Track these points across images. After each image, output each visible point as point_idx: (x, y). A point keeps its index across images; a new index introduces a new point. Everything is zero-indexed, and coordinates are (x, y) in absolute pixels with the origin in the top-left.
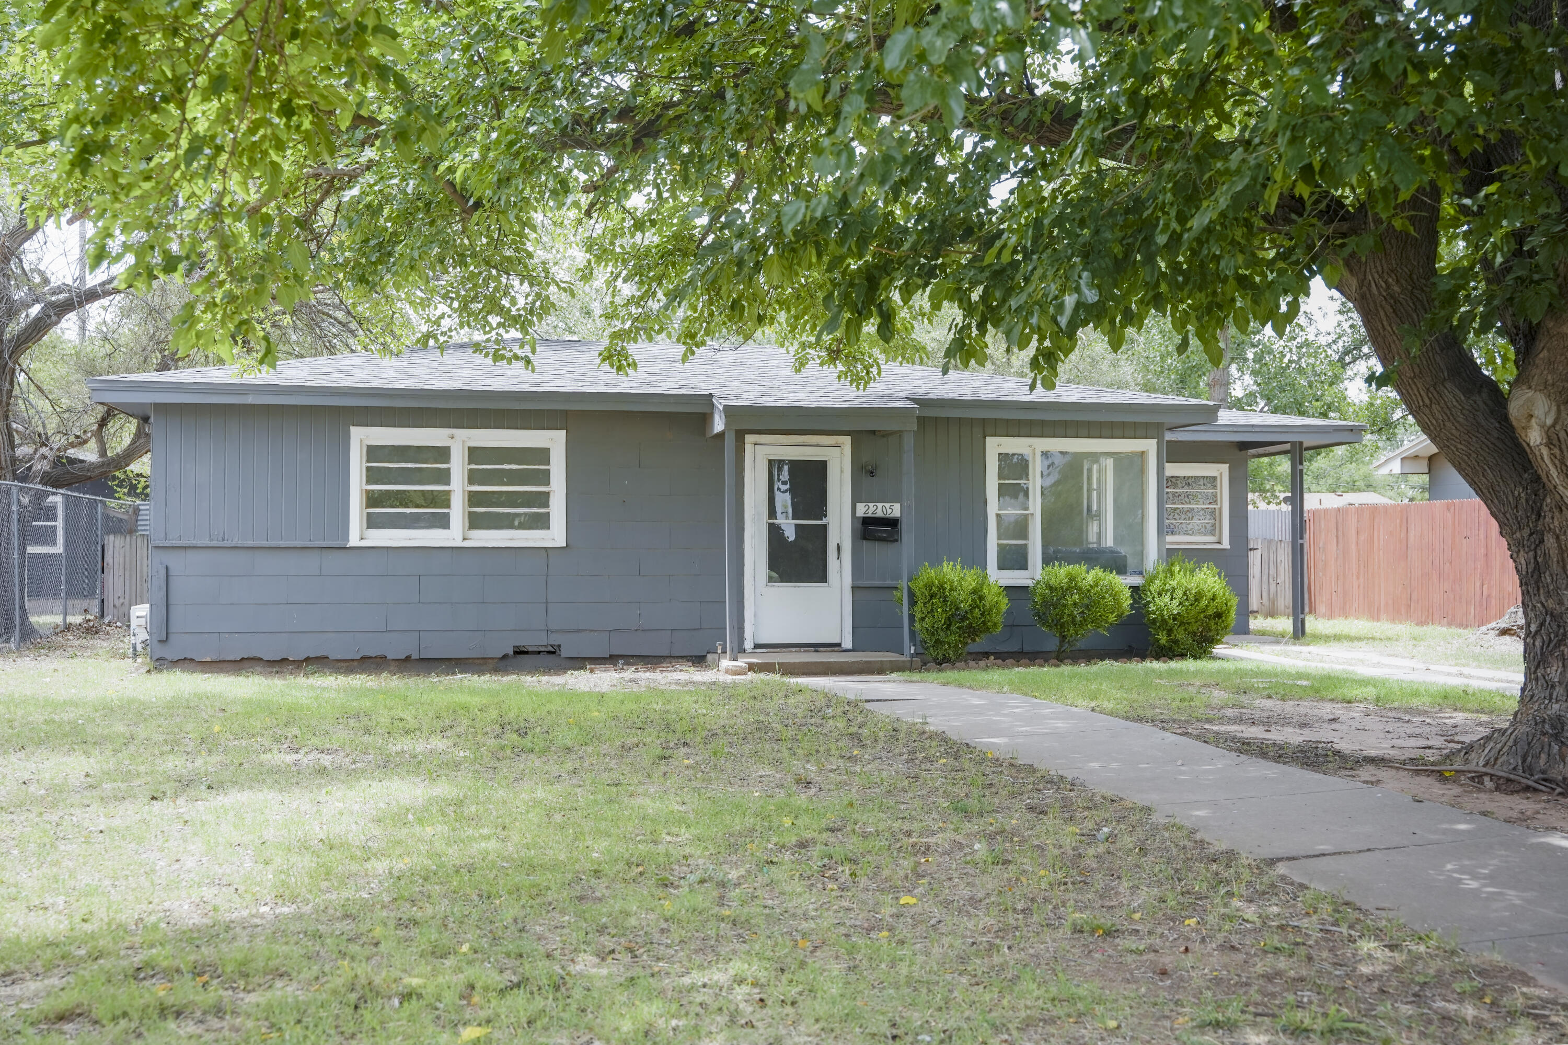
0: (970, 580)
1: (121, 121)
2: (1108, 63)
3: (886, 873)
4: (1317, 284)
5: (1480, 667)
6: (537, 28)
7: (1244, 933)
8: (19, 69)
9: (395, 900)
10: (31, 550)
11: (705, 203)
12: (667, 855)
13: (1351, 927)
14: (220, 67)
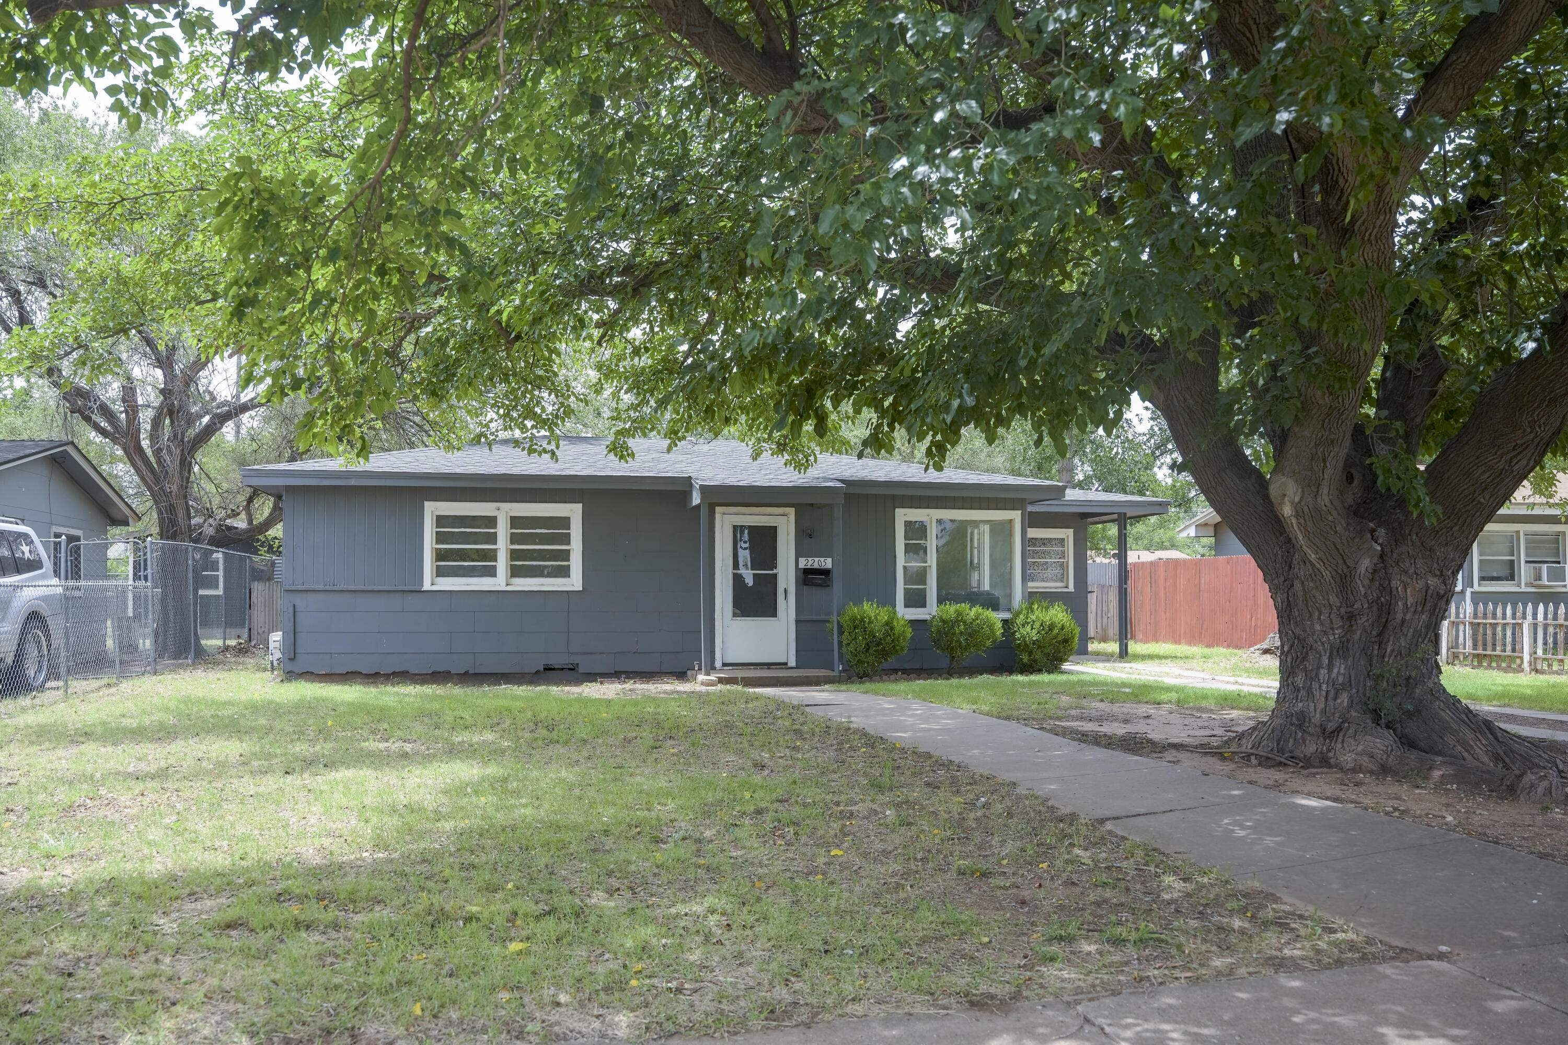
0: (883, 615)
1: (266, 283)
2: (982, 235)
3: (820, 832)
4: (1135, 397)
5: (1249, 677)
6: (563, 209)
7: (1081, 873)
8: (200, 250)
9: (459, 850)
10: (201, 592)
11: (686, 334)
12: (658, 819)
13: (1157, 866)
14: (335, 242)
